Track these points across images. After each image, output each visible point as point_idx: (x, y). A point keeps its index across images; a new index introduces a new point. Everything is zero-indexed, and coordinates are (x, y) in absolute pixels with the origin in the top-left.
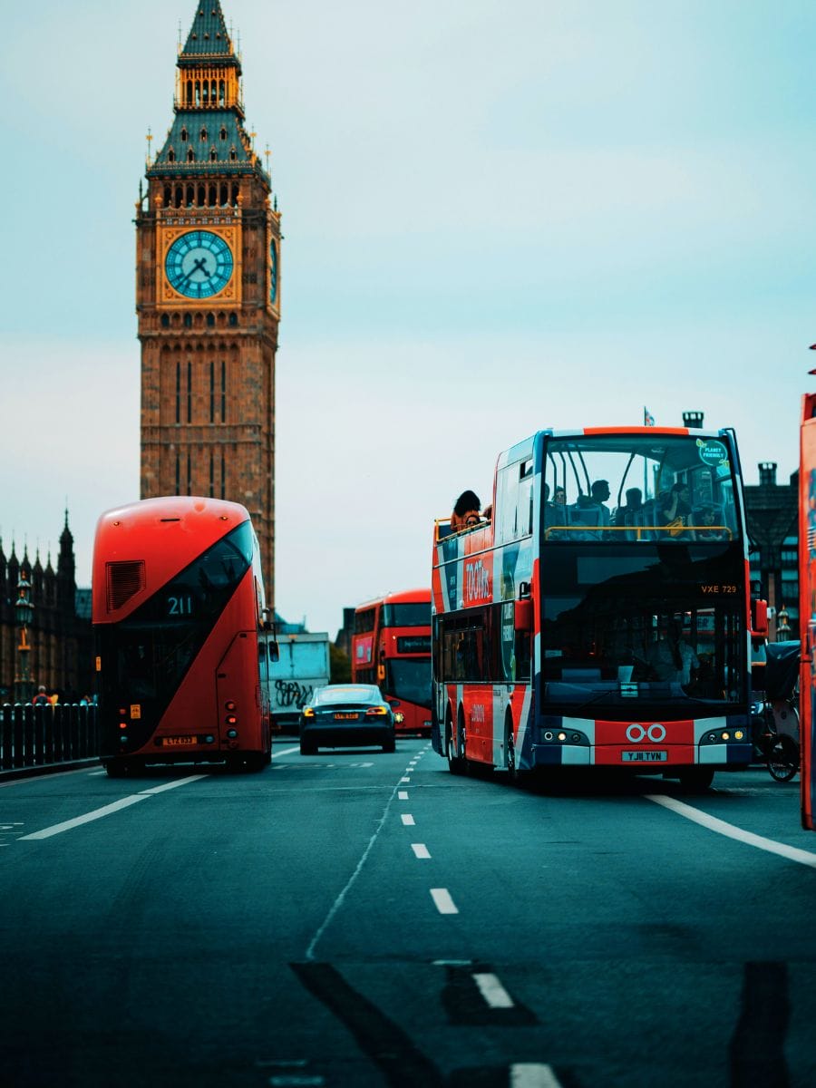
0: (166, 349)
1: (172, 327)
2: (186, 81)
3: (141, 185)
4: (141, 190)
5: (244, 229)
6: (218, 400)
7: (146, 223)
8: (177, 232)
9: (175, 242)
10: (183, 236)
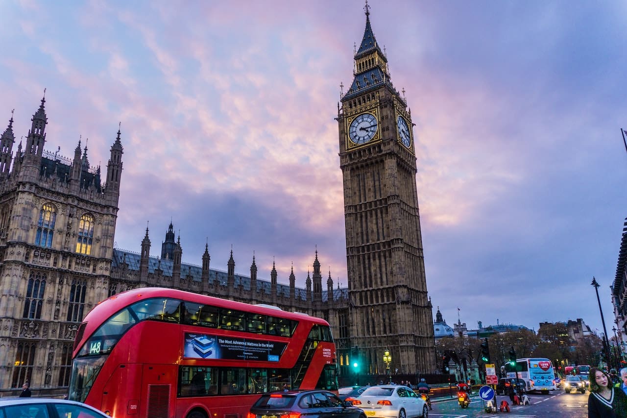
0: (352, 169)
1: (353, 159)
2: (358, 63)
3: (338, 105)
4: (338, 107)
5: (381, 108)
6: (377, 187)
7: (340, 119)
8: (353, 118)
9: (352, 122)
10: (355, 119)
